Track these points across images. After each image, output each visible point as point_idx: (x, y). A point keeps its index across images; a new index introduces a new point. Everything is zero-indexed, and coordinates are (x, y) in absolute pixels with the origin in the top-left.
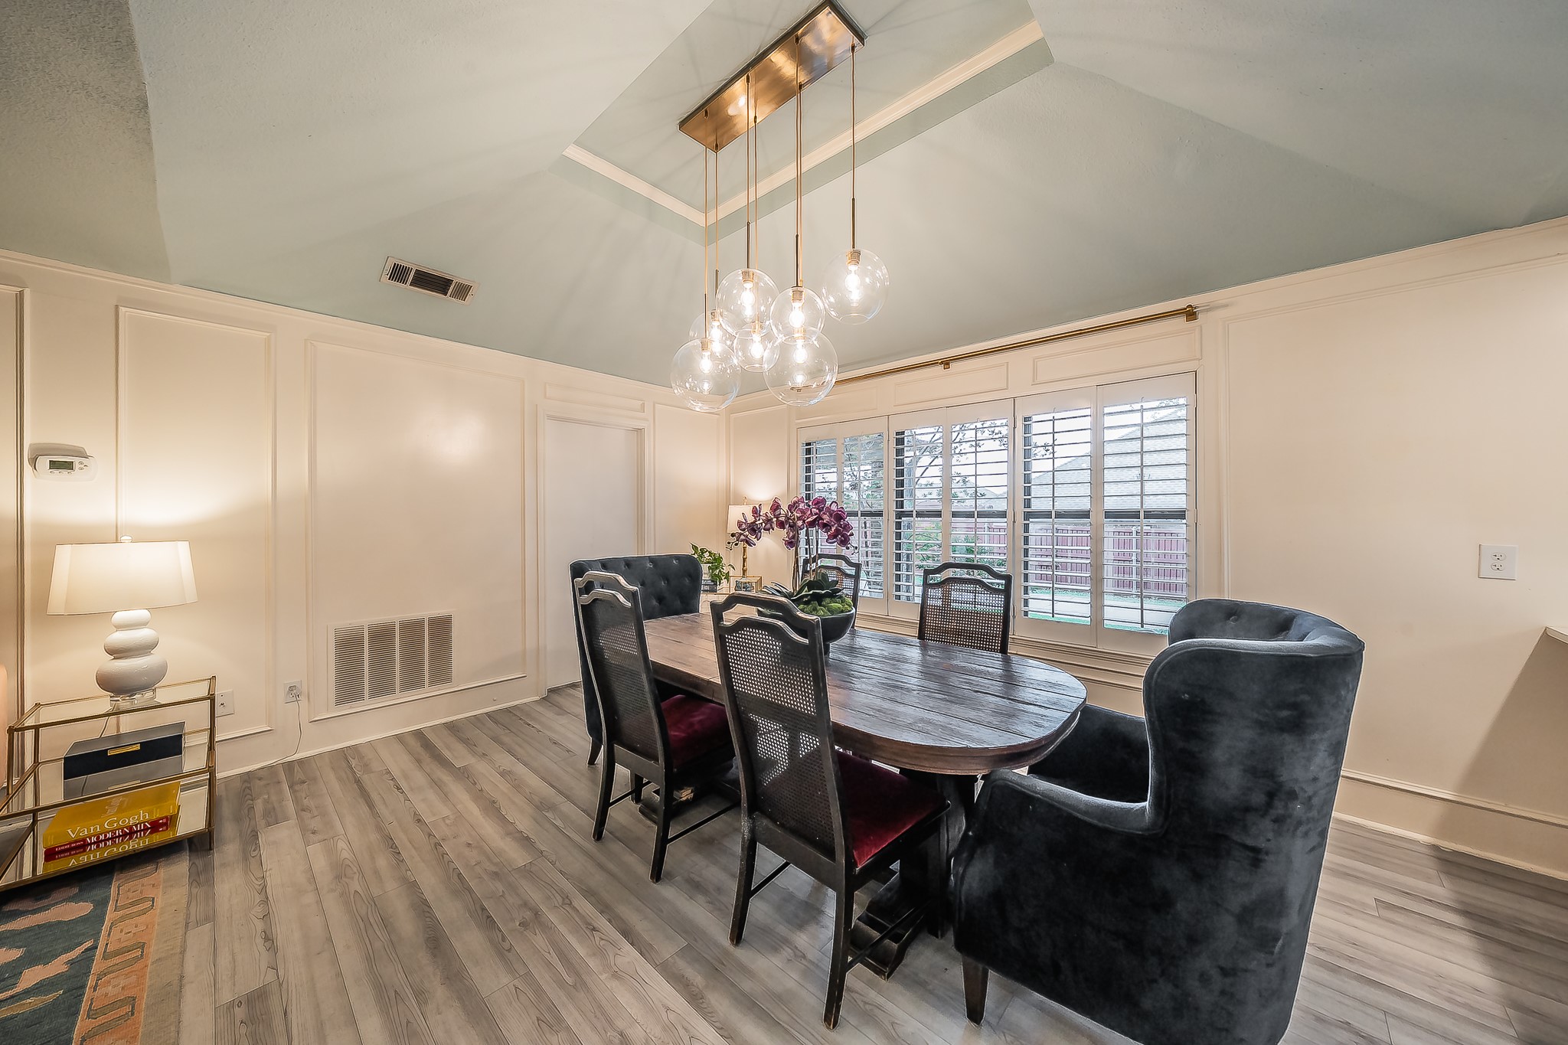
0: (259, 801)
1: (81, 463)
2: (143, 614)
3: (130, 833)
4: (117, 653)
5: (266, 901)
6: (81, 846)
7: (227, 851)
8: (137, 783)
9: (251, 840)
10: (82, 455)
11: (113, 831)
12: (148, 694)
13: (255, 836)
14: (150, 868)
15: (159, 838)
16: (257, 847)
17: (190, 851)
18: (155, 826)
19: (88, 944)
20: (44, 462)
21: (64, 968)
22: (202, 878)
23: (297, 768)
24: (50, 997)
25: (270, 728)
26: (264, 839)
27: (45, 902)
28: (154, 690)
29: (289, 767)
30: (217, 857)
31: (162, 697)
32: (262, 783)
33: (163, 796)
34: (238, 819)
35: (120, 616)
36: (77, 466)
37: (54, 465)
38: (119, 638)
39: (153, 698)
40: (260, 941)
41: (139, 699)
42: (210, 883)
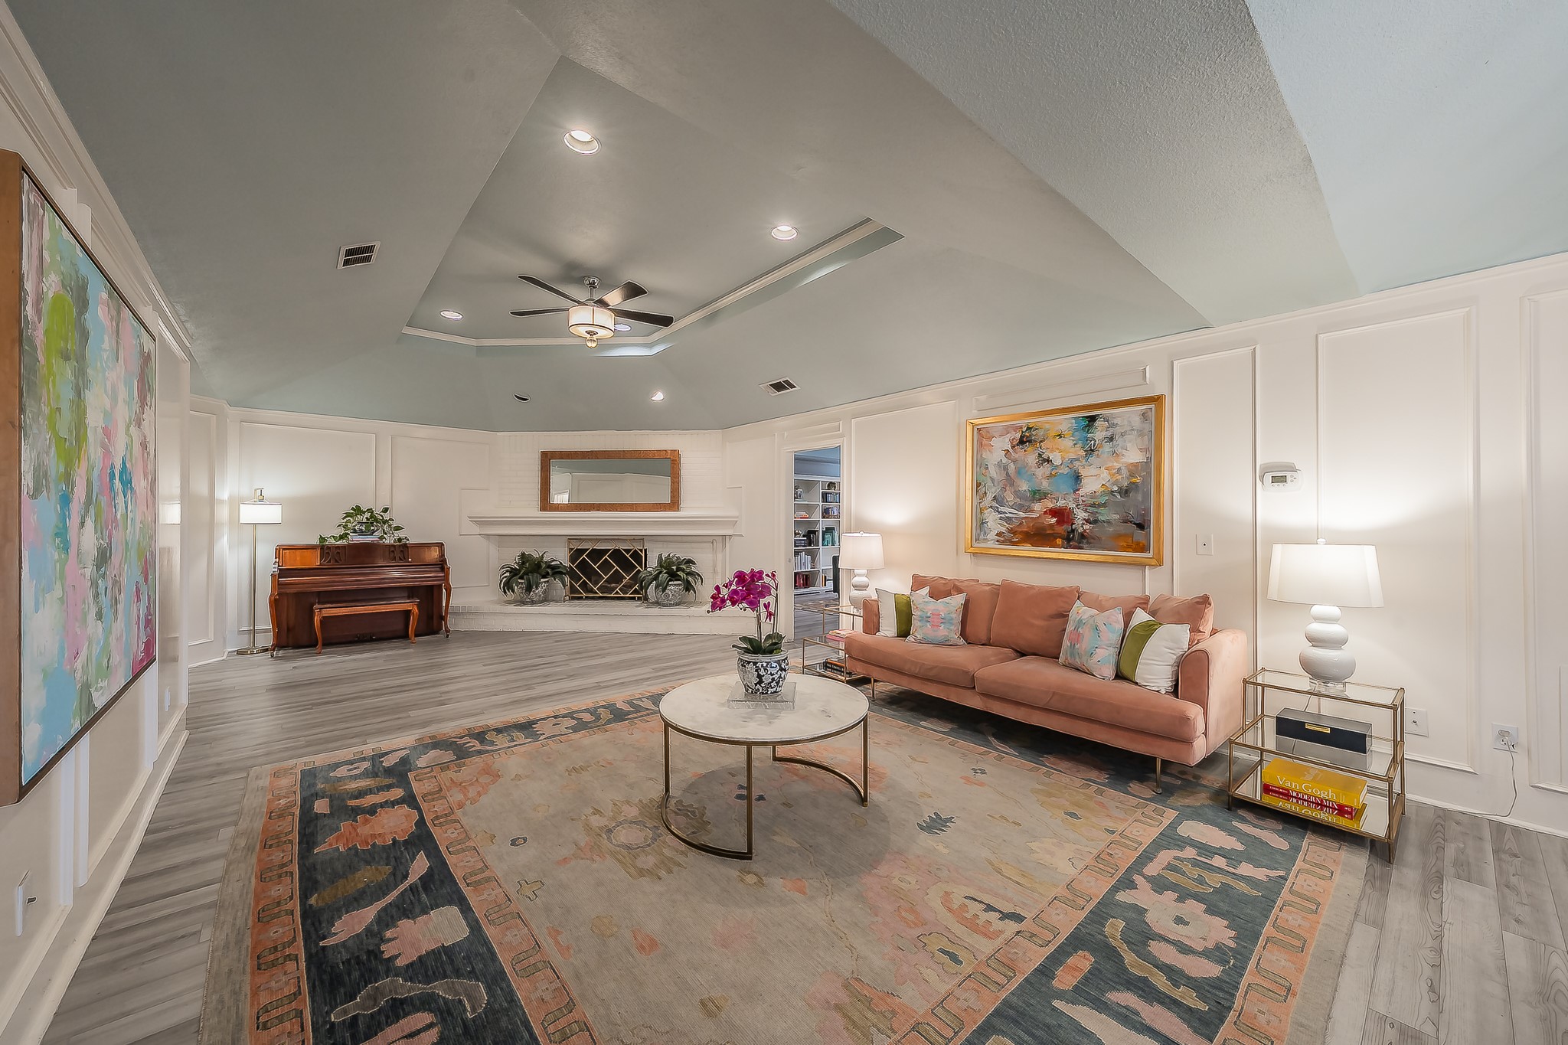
0: (1452, 845)
1: (1292, 476)
2: (1334, 611)
3: (1321, 805)
4: (1315, 641)
5: (1439, 951)
6: (1286, 794)
7: (1407, 872)
8: (1327, 762)
9: (1434, 881)
10: (1293, 469)
11: (1309, 796)
12: (1340, 686)
13: (1440, 878)
14: (1335, 845)
15: (1343, 822)
16: (1440, 891)
17: (1370, 851)
18: (1342, 810)
19: (1282, 873)
20: (1268, 478)
21: (1264, 879)
22: (1378, 883)
23: (1508, 835)
24: (1254, 893)
25: (1472, 771)
26: (1449, 889)
27: (1260, 823)
28: (1344, 684)
29: (1499, 829)
30: (1395, 873)
31: (1351, 692)
32: (1458, 828)
33: (1349, 786)
34: (1424, 850)
35: (1317, 610)
36: (1289, 479)
37: (1275, 480)
38: (1317, 628)
39: (1342, 691)
40: (1425, 987)
41: (1334, 688)
42: (1385, 893)
